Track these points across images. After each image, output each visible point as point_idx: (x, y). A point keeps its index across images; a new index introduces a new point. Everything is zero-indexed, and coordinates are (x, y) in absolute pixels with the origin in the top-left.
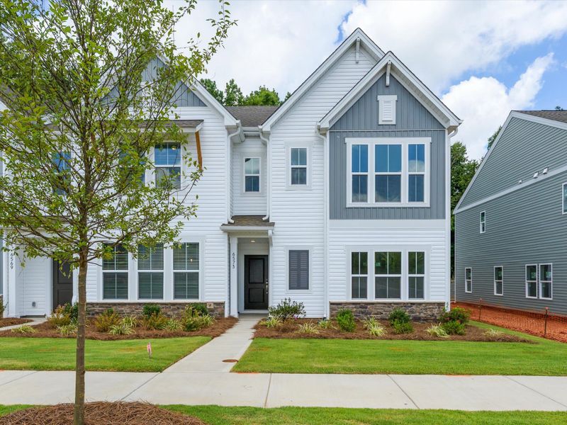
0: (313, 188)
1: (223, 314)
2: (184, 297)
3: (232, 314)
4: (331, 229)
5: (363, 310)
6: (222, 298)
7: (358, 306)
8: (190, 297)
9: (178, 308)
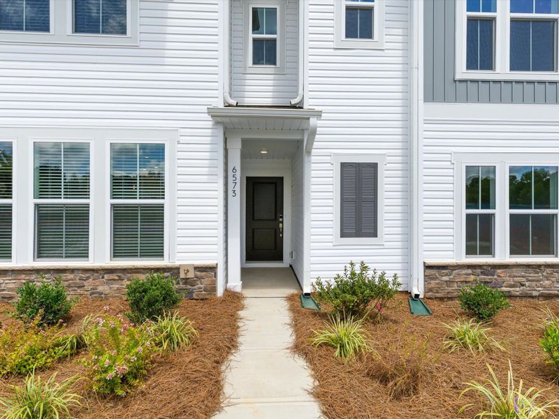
0: (386, 46)
1: (214, 289)
2: (132, 254)
3: (230, 285)
4: (427, 122)
5: (487, 278)
6: (211, 257)
7: (479, 271)
8: (145, 254)
9: (121, 279)
